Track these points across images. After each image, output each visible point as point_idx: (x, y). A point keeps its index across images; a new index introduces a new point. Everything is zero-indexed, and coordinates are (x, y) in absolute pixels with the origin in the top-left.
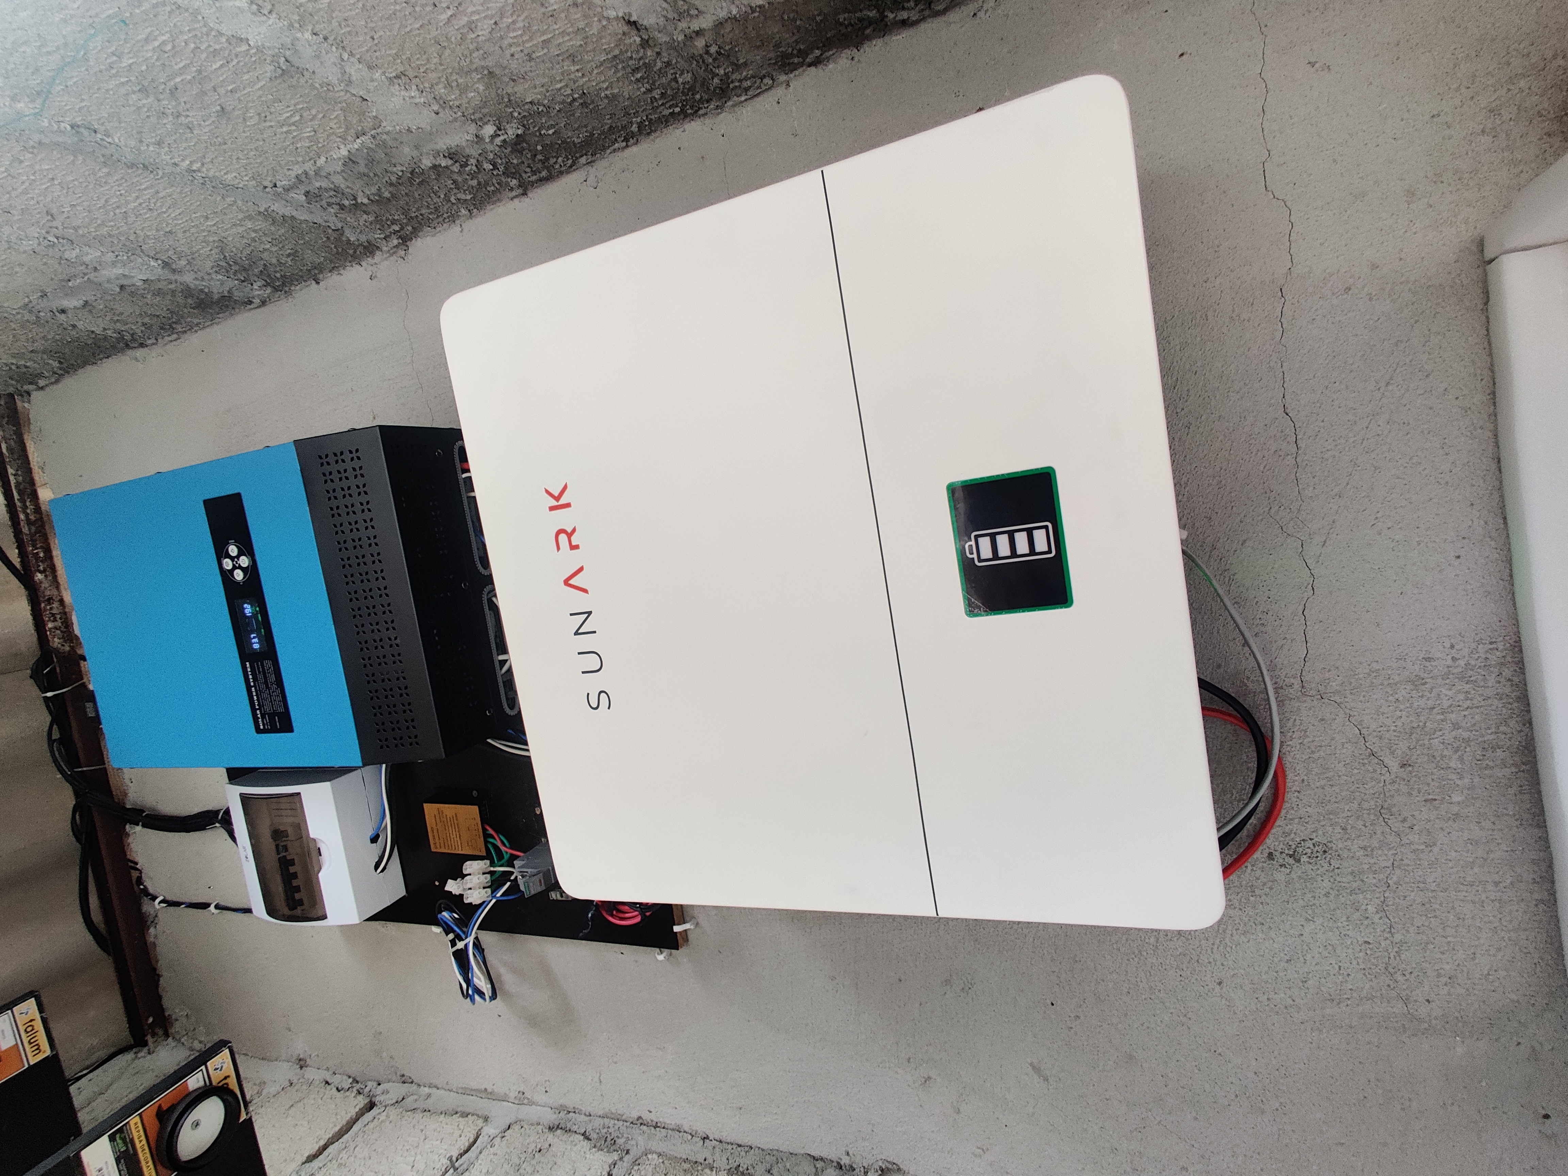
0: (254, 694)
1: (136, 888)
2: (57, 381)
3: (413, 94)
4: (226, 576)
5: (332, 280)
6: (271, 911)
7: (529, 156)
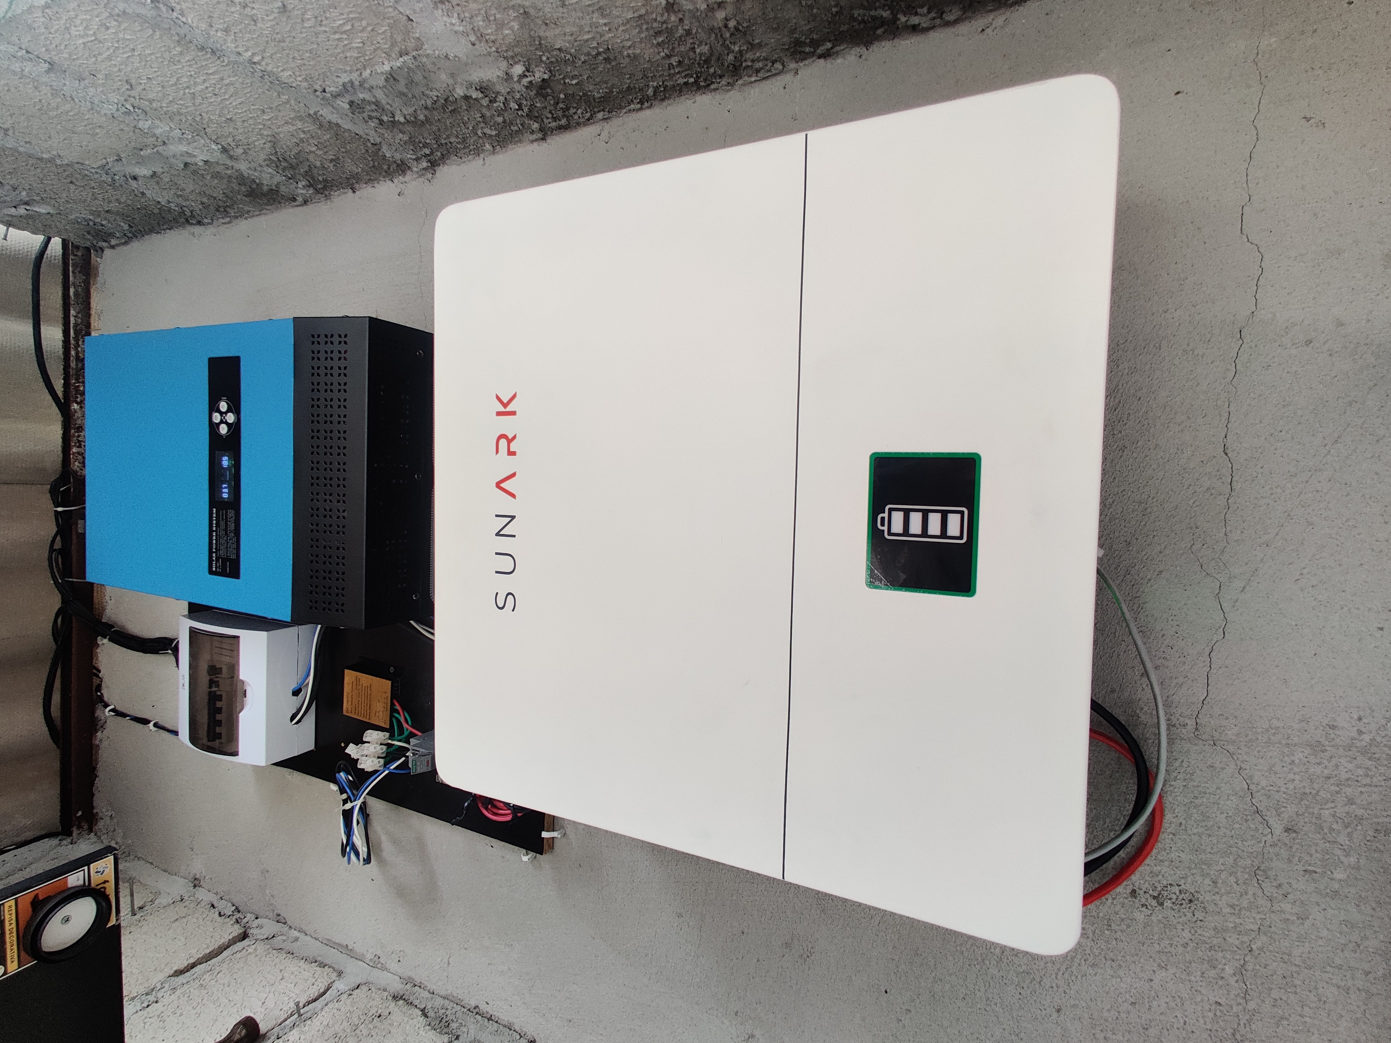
0: (214, 538)
1: (94, 694)
2: (126, 243)
3: (454, 22)
4: (213, 428)
5: (366, 191)
6: (194, 739)
7: (552, 102)
